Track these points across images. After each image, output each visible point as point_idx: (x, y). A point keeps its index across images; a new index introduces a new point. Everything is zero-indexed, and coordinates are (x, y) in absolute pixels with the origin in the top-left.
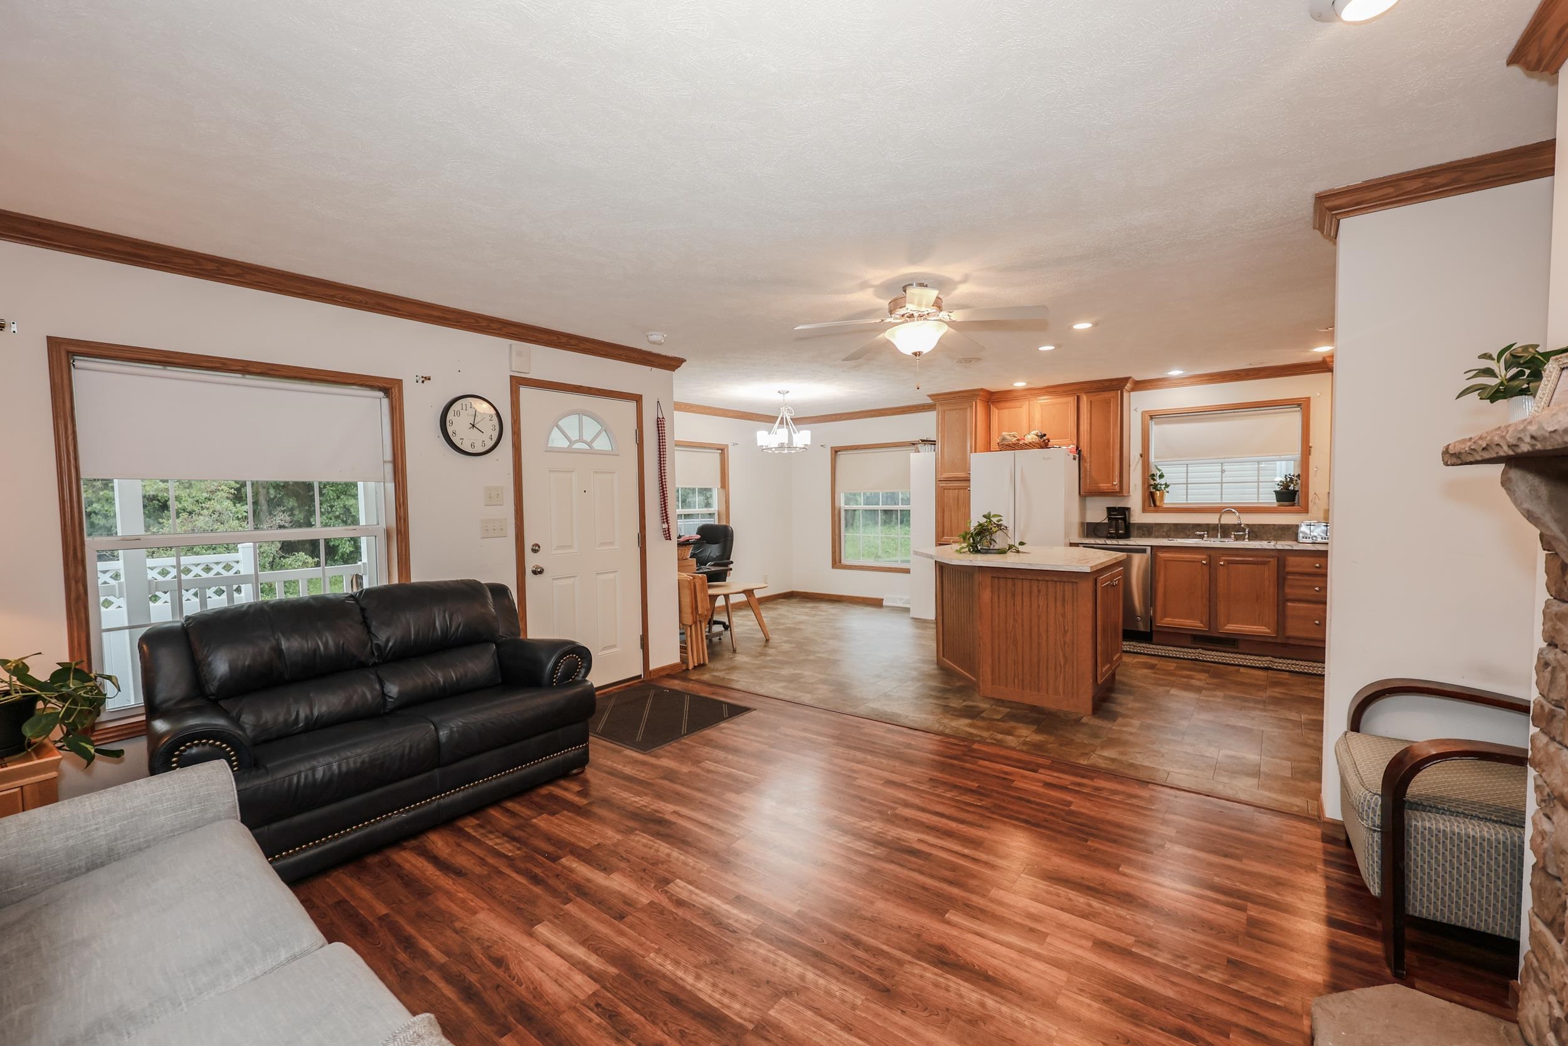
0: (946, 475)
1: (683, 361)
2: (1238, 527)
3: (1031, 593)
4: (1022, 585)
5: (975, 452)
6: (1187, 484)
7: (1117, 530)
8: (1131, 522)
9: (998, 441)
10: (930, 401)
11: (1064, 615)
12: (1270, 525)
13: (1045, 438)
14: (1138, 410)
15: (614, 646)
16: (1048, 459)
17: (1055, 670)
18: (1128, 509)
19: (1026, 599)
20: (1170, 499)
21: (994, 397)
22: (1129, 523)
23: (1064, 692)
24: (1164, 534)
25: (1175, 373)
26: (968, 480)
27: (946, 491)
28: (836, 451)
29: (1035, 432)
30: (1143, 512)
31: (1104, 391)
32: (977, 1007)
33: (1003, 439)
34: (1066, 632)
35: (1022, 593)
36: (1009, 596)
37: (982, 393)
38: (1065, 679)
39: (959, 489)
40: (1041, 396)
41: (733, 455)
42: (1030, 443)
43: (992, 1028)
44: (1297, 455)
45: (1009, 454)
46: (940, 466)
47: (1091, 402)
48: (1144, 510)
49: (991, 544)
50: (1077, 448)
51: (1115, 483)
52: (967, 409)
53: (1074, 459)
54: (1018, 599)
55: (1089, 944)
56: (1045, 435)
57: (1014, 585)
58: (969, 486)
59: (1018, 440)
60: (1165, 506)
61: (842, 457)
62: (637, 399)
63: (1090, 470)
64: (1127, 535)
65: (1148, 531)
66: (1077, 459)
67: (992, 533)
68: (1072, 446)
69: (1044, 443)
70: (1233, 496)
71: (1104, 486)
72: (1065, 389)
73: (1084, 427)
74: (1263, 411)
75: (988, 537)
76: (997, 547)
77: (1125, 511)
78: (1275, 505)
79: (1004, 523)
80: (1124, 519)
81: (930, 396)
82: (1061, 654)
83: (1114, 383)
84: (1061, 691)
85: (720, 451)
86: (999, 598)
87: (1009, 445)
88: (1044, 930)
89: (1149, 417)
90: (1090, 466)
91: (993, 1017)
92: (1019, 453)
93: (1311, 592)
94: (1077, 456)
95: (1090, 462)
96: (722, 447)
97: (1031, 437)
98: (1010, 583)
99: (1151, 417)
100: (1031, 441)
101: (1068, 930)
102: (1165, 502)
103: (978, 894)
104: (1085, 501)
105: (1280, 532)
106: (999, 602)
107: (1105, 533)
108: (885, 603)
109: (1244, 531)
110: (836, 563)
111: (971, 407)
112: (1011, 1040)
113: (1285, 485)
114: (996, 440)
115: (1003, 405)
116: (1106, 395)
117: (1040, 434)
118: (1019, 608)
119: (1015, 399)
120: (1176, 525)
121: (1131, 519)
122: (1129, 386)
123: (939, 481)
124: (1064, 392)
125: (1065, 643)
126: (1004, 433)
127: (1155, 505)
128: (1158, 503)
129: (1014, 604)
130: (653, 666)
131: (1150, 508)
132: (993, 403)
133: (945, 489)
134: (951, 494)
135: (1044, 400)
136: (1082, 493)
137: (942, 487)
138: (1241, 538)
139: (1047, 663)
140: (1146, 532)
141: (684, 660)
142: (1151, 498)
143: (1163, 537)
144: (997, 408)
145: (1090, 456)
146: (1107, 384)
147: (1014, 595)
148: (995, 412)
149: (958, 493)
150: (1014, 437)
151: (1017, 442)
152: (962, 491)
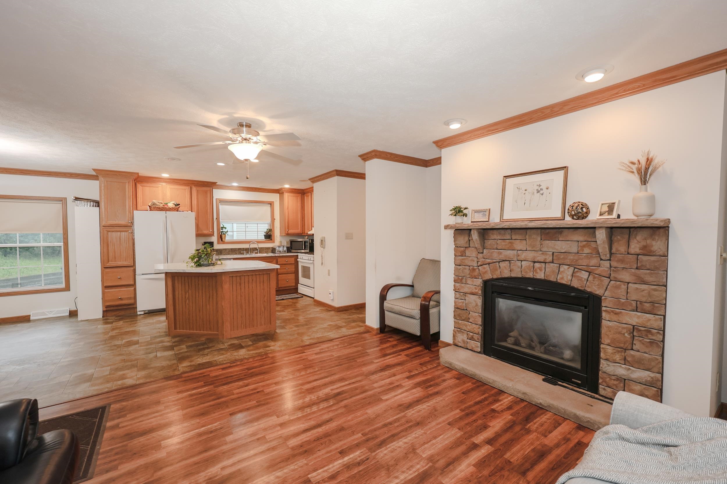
0: (108, 222)
2: (256, 249)
3: (249, 281)
4: (245, 278)
6: (246, 231)
9: (150, 205)
10: (94, 173)
11: (264, 289)
12: (263, 248)
13: (179, 206)
14: (215, 197)
17: (260, 315)
18: (213, 242)
19: (247, 284)
20: (227, 238)
23: (264, 323)
24: (227, 253)
25: (235, 184)
26: (129, 226)
27: (110, 233)
29: (173, 202)
30: (218, 244)
31: (204, 187)
32: (277, 480)
34: (265, 296)
35: (245, 282)
36: (238, 284)
38: (264, 317)
39: (123, 231)
40: (170, 183)
43: (290, 480)
44: (269, 221)
45: (162, 213)
46: (103, 217)
47: (197, 191)
51: (211, 231)
52: (126, 183)
54: (243, 285)
55: (279, 428)
56: (179, 204)
57: (240, 279)
59: (164, 205)
60: (226, 241)
63: (198, 224)
65: (220, 252)
69: (177, 208)
70: (249, 237)
71: (205, 232)
73: (195, 202)
74: (258, 204)
78: (264, 240)
81: (94, 170)
82: (263, 306)
83: (209, 184)
84: (263, 324)
86: (233, 287)
87: (159, 208)
88: (262, 436)
89: (219, 201)
90: (198, 222)
91: (286, 477)
92: (167, 213)
93: (285, 270)
97: (170, 205)
98: (238, 278)
100: (171, 207)
101: (268, 429)
102: (226, 239)
103: (222, 445)
105: (267, 250)
106: (233, 289)
108: (31, 318)
109: (258, 250)
111: (129, 182)
112: (299, 477)
113: (267, 233)
117: (176, 204)
118: (243, 290)
119: (154, 182)
120: (232, 249)
121: (214, 247)
122: (214, 186)
123: (103, 226)
124: (184, 183)
125: (264, 301)
126: (154, 201)
128: (223, 240)
129: (241, 288)
131: (221, 243)
132: (139, 181)
133: (109, 231)
137: (106, 230)
138: (257, 253)
139: (257, 313)
140: (219, 253)
142: (221, 238)
143: (226, 254)
144: (141, 185)
146: (206, 184)
147: (240, 284)
148: (140, 187)
149: (121, 233)
150: (162, 204)
151: (163, 207)
152: (124, 233)
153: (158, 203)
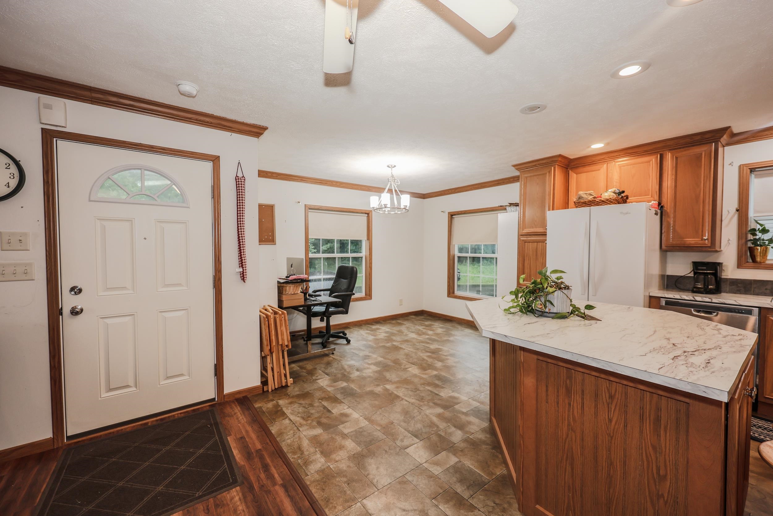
0: (526, 231)
1: (265, 129)
5: (553, 209)
7: (706, 285)
8: (723, 277)
9: (575, 200)
13: (623, 195)
14: (734, 164)
15: (182, 375)
16: (627, 213)
18: (720, 264)
21: (573, 164)
22: (721, 278)
26: (544, 234)
27: (526, 243)
28: (452, 216)
29: (613, 190)
30: (738, 268)
31: (695, 146)
33: (579, 198)
35: (583, 391)
37: (560, 159)
39: (538, 242)
40: (620, 158)
41: (375, 217)
42: (607, 200)
45: (587, 209)
46: (522, 224)
47: (677, 158)
48: (740, 265)
49: (545, 307)
50: (659, 204)
51: (705, 238)
52: (546, 174)
53: (656, 214)
56: (623, 192)
58: (546, 240)
59: (595, 198)
60: (768, 262)
61: (457, 219)
62: (215, 160)
63: (674, 225)
64: (717, 291)
66: (659, 214)
67: (548, 293)
68: (653, 202)
69: (622, 199)
71: (691, 241)
72: (646, 148)
73: (668, 182)
75: (543, 299)
76: (554, 310)
77: (716, 267)
79: (567, 280)
80: (715, 274)
81: (514, 166)
83: (707, 136)
85: (367, 215)
86: (547, 390)
87: (585, 203)
89: (749, 170)
90: (674, 222)
92: (594, 208)
94: (659, 211)
95: (675, 217)
96: (367, 212)
97: (608, 194)
99: (752, 170)
100: (608, 198)
102: (768, 258)
104: (666, 254)
106: (547, 395)
107: (691, 286)
110: (451, 293)
111: (550, 172)
114: (573, 198)
115: (581, 169)
116: (697, 150)
117: (618, 191)
119: (593, 163)
121: (723, 274)
122: (725, 139)
123: (520, 235)
124: (646, 151)
126: (581, 193)
127: (754, 260)
128: (758, 259)
129: (570, 404)
130: (228, 389)
131: (747, 264)
132: (572, 169)
133: (525, 242)
134: (531, 247)
135: (623, 161)
136: (663, 247)
137: (523, 240)
140: (743, 289)
141: (265, 382)
142: (750, 253)
144: (575, 173)
145: (675, 211)
146: (698, 138)
147: (568, 391)
148: (573, 176)
149: (537, 245)
150: (591, 195)
151: (593, 199)
152: (541, 243)
153: (585, 196)
